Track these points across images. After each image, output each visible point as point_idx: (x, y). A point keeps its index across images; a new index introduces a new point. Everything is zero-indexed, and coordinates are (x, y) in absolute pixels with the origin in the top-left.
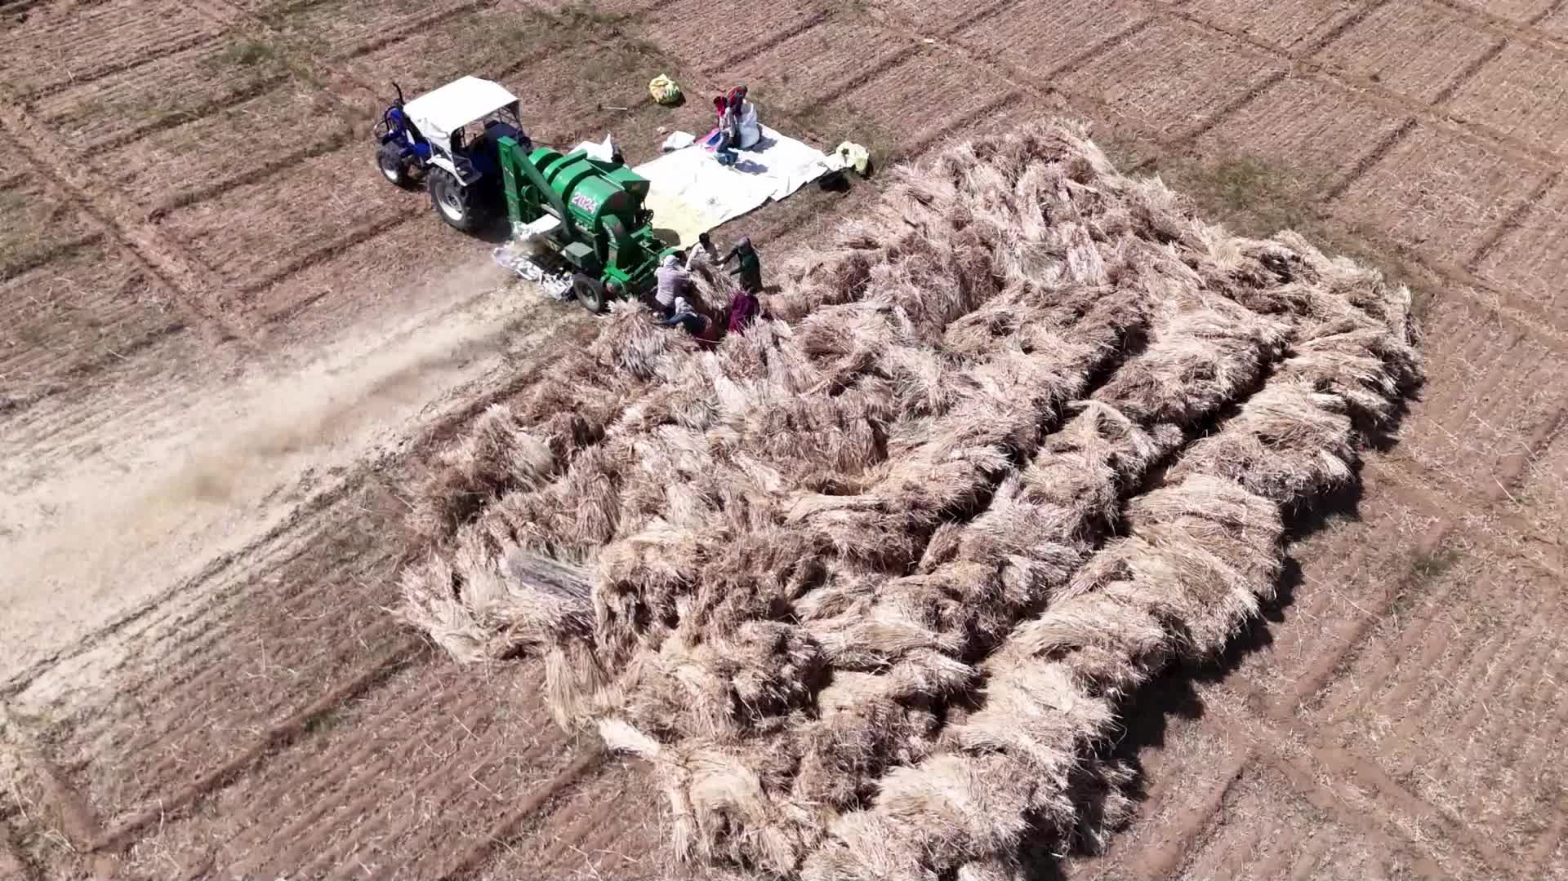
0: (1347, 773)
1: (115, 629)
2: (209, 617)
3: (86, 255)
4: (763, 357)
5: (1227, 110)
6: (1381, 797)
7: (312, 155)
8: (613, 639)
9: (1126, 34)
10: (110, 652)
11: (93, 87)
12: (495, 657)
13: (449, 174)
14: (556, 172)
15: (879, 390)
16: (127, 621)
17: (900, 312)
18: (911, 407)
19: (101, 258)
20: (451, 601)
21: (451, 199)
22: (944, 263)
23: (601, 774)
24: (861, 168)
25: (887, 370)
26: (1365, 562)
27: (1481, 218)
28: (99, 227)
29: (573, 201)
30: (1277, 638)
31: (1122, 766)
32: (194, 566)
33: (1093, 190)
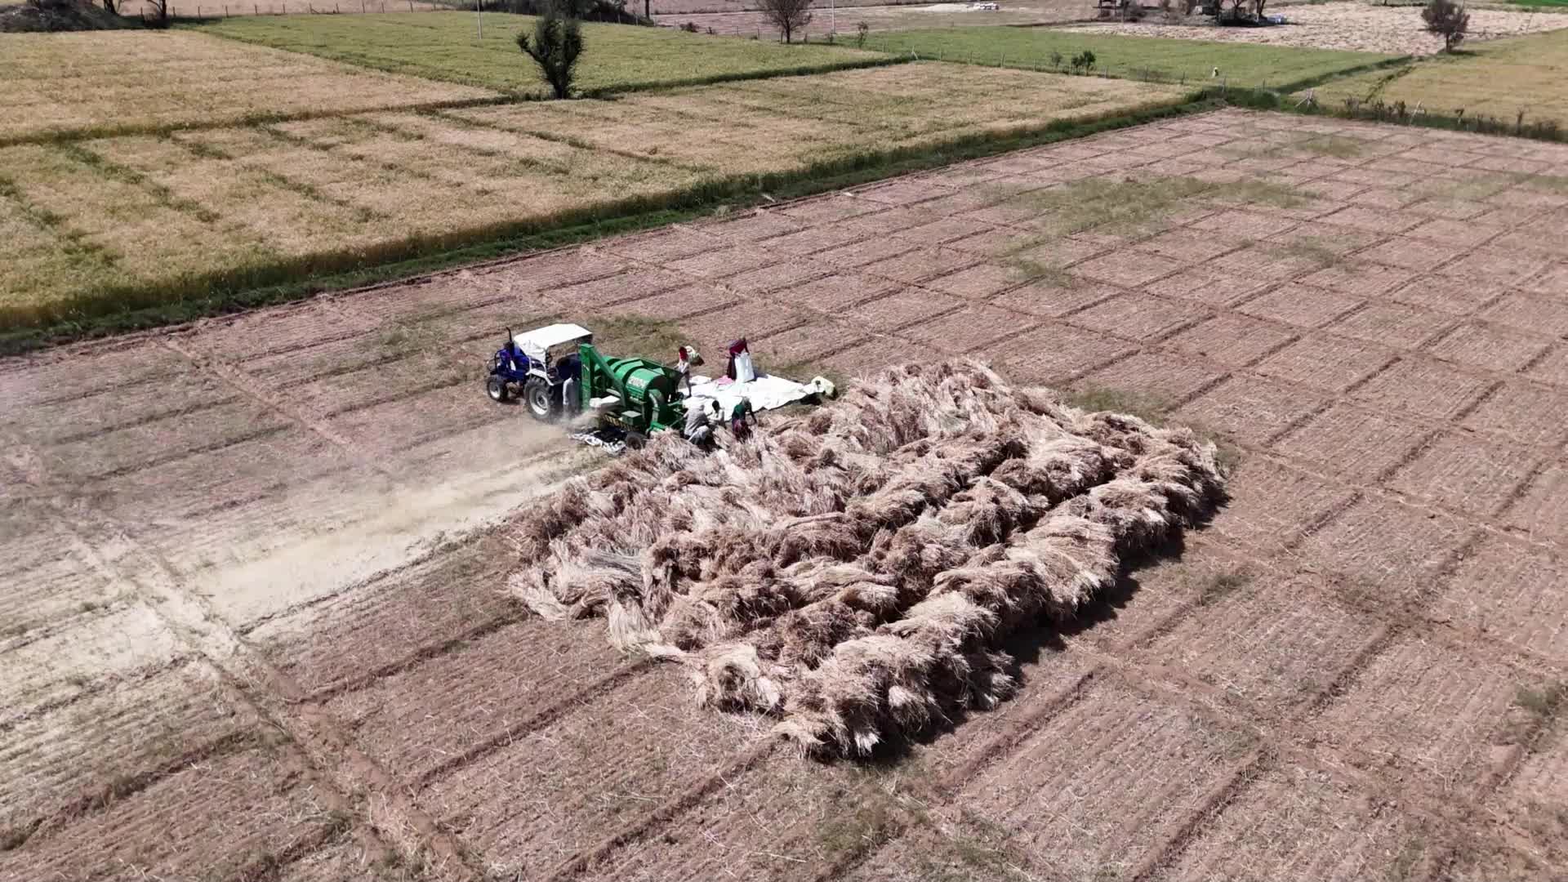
0: (1166, 676)
1: (311, 604)
2: (374, 600)
3: (281, 435)
4: (759, 455)
5: (1094, 368)
6: (1188, 688)
7: (437, 387)
8: (655, 597)
9: (1023, 332)
10: (309, 615)
11: (282, 357)
12: (573, 616)
13: (542, 379)
14: (619, 367)
15: (839, 476)
16: (318, 601)
17: (853, 439)
18: (861, 487)
19: (292, 436)
20: (542, 588)
21: (540, 399)
22: (884, 418)
23: (646, 672)
24: (829, 392)
25: (844, 465)
26: (1185, 581)
27: (1275, 420)
28: (290, 421)
29: (629, 382)
30: (1120, 616)
31: (1004, 654)
32: (364, 576)
33: (990, 392)
